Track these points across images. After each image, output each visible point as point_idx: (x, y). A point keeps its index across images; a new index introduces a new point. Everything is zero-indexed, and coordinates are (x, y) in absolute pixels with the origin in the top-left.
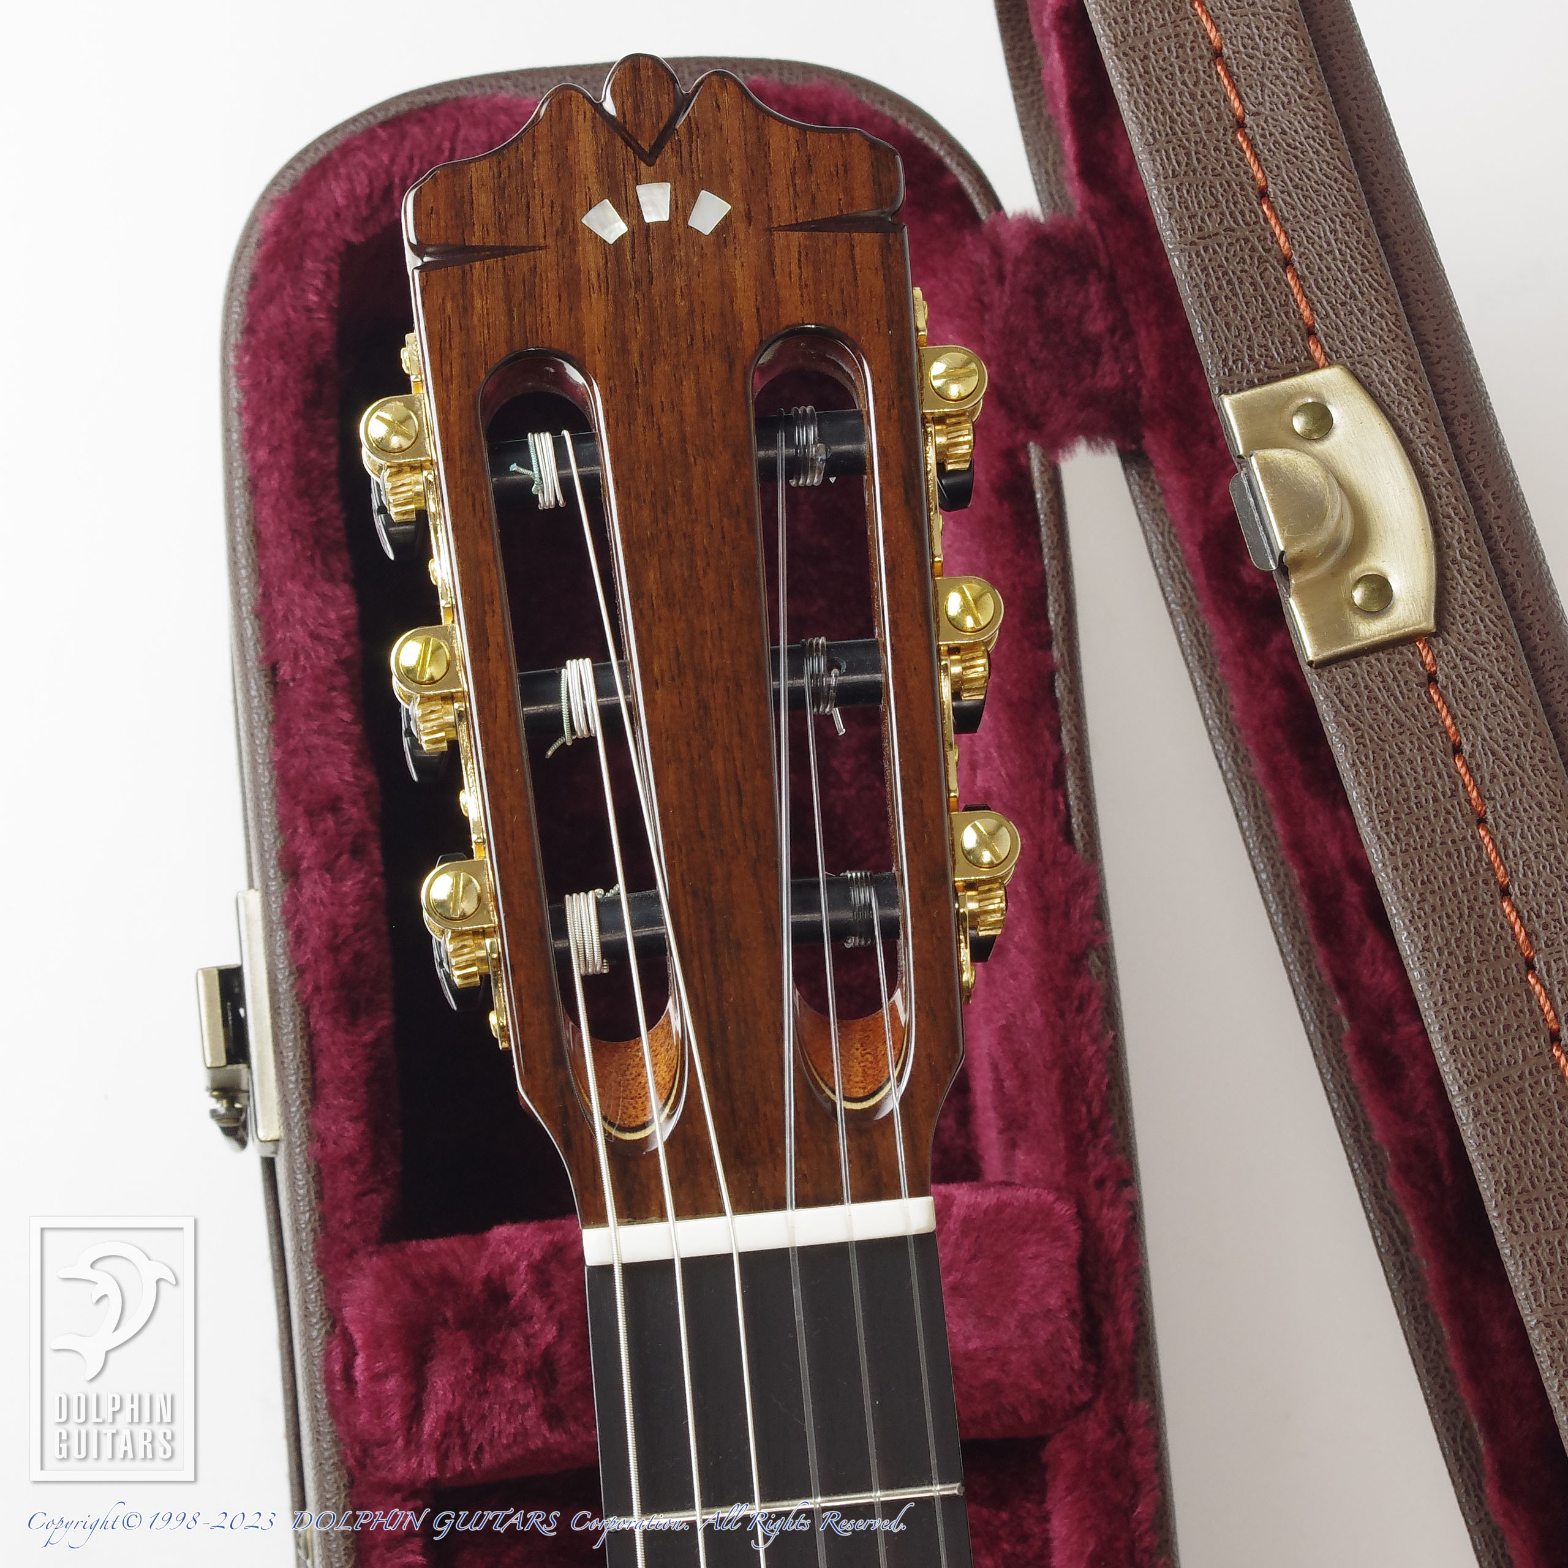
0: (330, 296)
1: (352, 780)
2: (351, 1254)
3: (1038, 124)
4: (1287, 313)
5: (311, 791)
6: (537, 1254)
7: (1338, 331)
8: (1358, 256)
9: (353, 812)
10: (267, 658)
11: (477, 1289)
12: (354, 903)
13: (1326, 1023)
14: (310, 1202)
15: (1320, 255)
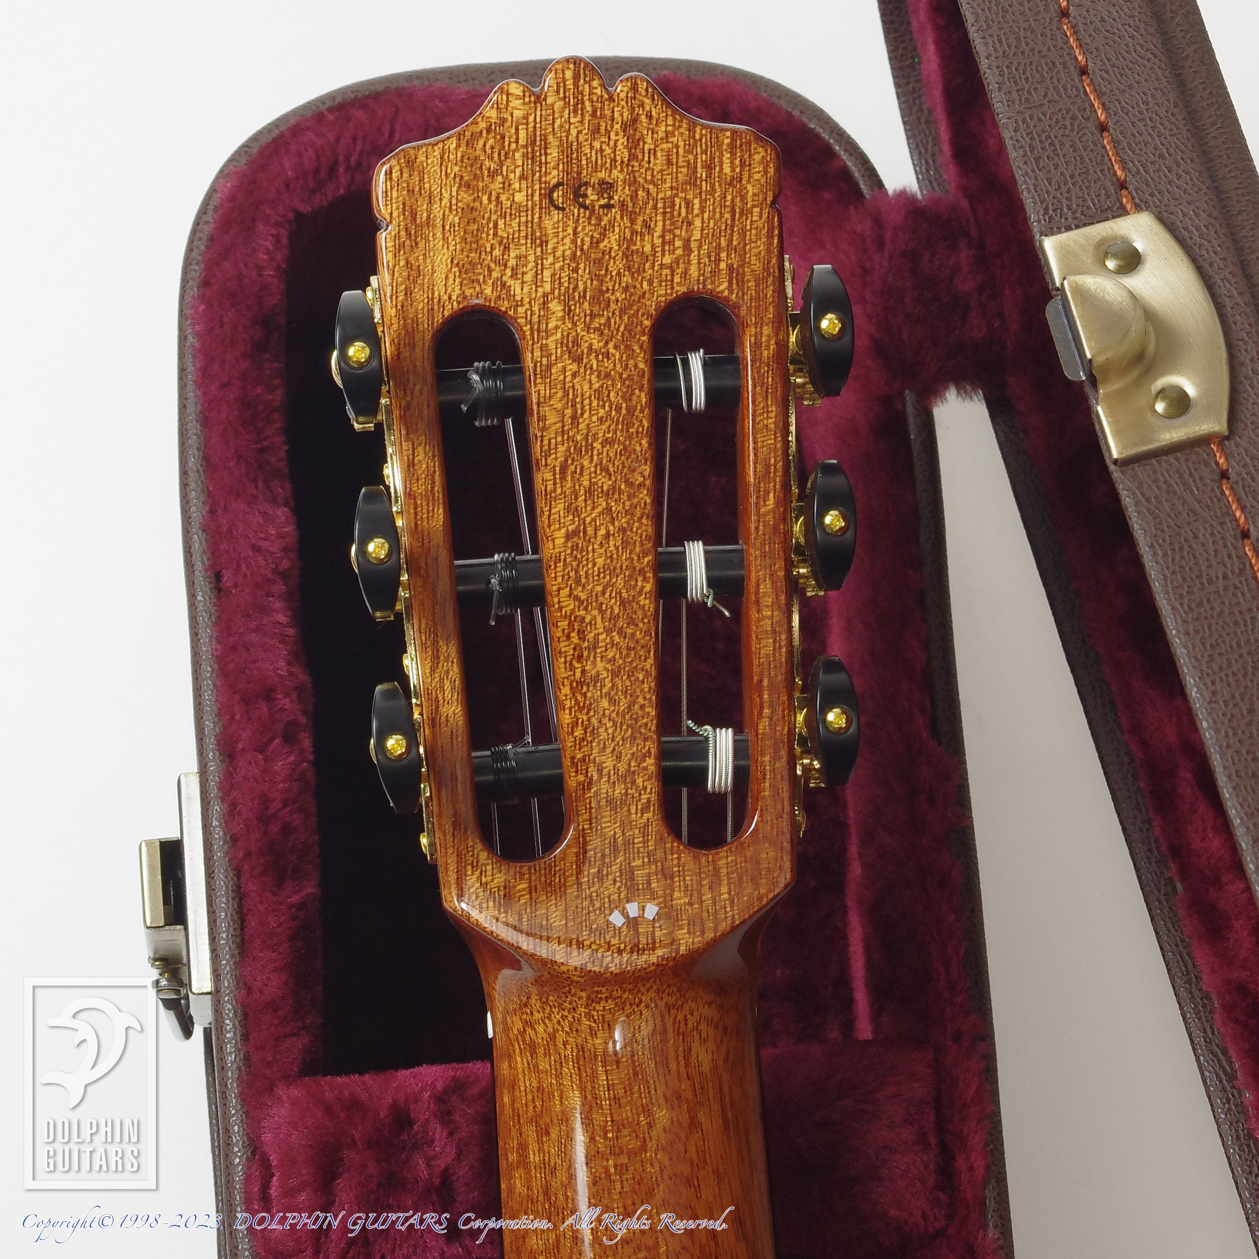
0: (279, 257)
1: (286, 674)
2: (271, 1089)
3: (919, 119)
4: (1102, 171)
5: (249, 683)
6: (440, 1086)
7: (1148, 185)
8: (1167, 123)
9: (286, 703)
10: (212, 566)
11: (383, 1114)
12: (283, 781)
13: (1162, 891)
14: (236, 1045)
15: (1133, 123)
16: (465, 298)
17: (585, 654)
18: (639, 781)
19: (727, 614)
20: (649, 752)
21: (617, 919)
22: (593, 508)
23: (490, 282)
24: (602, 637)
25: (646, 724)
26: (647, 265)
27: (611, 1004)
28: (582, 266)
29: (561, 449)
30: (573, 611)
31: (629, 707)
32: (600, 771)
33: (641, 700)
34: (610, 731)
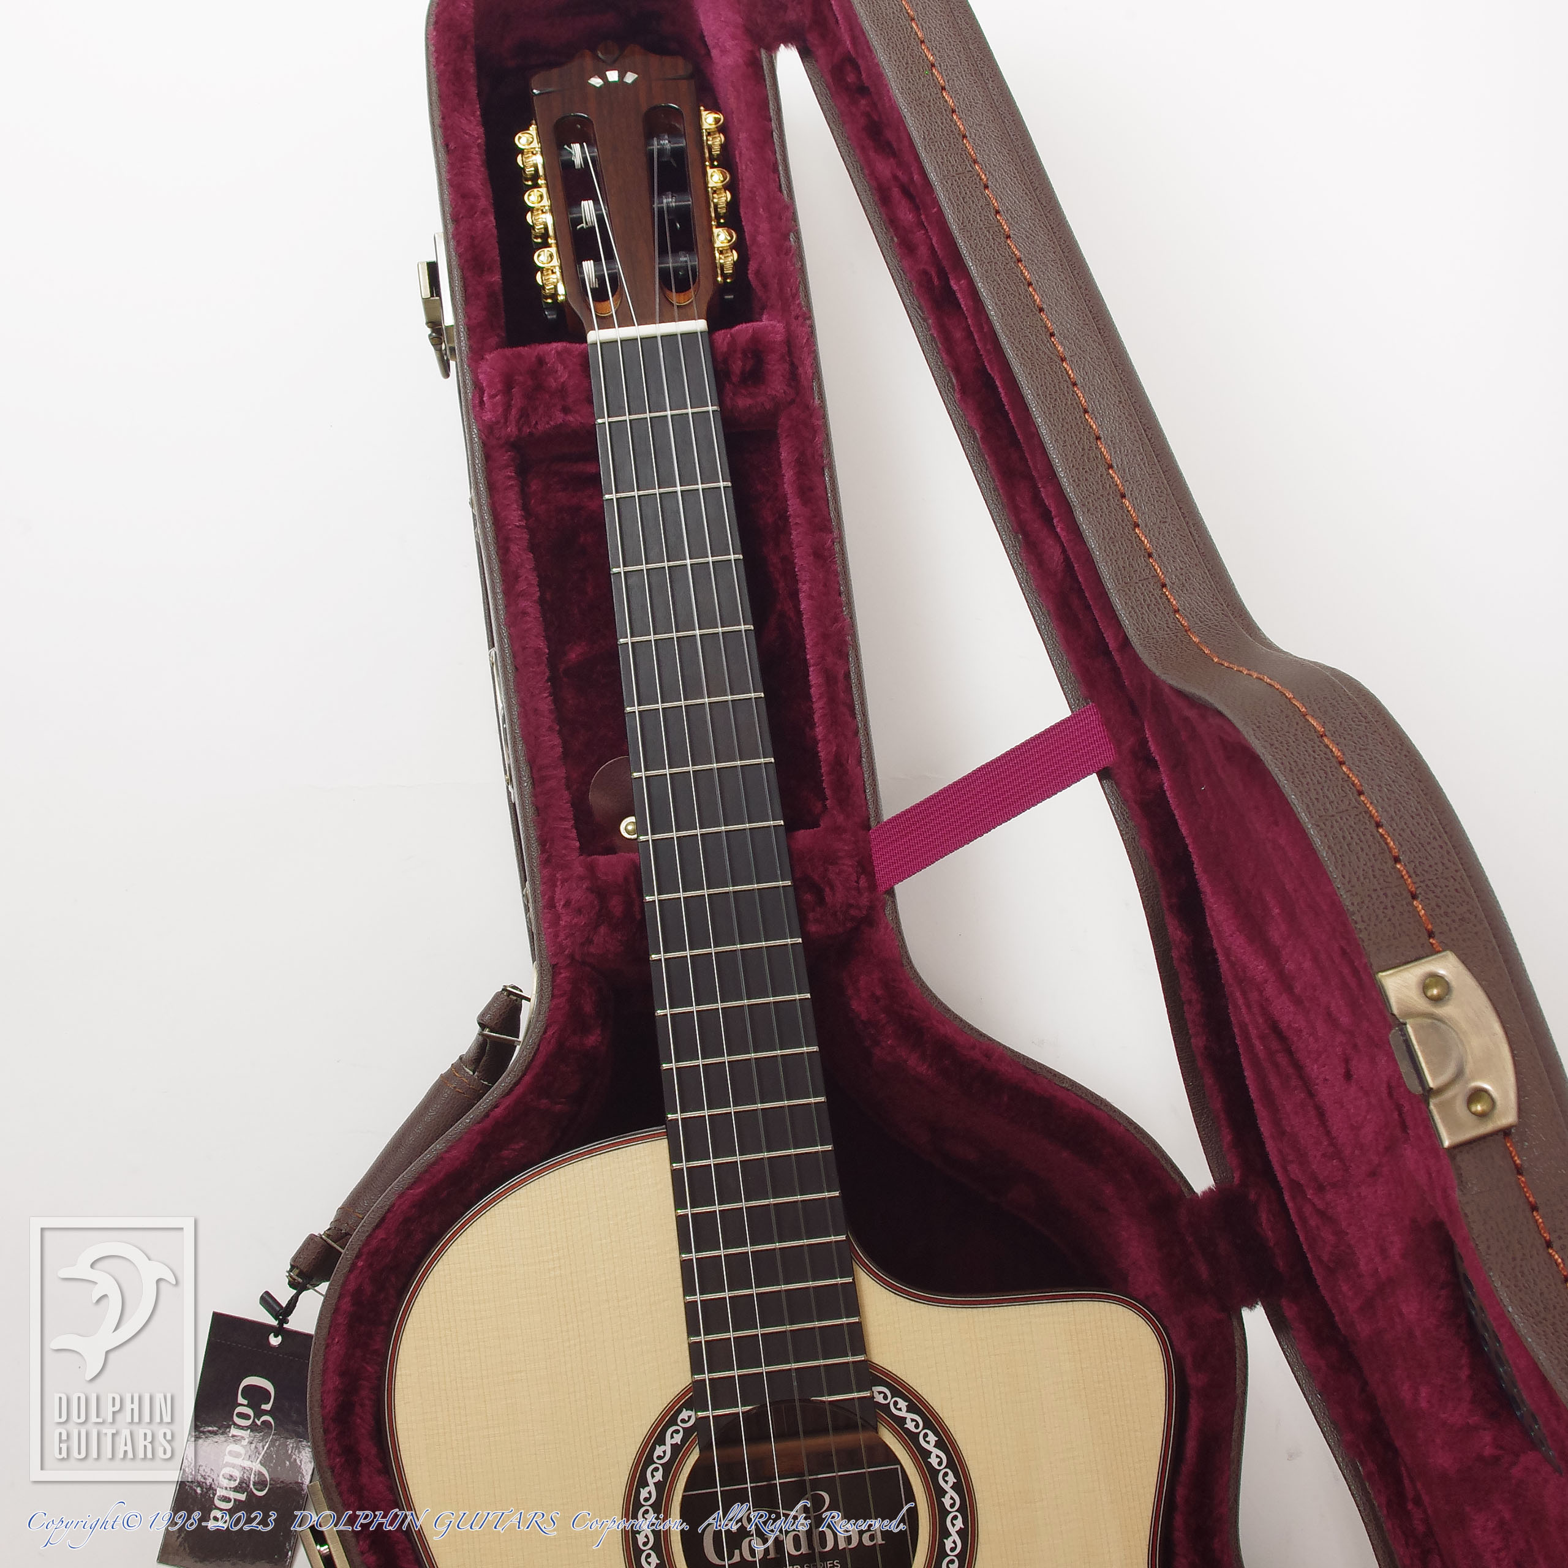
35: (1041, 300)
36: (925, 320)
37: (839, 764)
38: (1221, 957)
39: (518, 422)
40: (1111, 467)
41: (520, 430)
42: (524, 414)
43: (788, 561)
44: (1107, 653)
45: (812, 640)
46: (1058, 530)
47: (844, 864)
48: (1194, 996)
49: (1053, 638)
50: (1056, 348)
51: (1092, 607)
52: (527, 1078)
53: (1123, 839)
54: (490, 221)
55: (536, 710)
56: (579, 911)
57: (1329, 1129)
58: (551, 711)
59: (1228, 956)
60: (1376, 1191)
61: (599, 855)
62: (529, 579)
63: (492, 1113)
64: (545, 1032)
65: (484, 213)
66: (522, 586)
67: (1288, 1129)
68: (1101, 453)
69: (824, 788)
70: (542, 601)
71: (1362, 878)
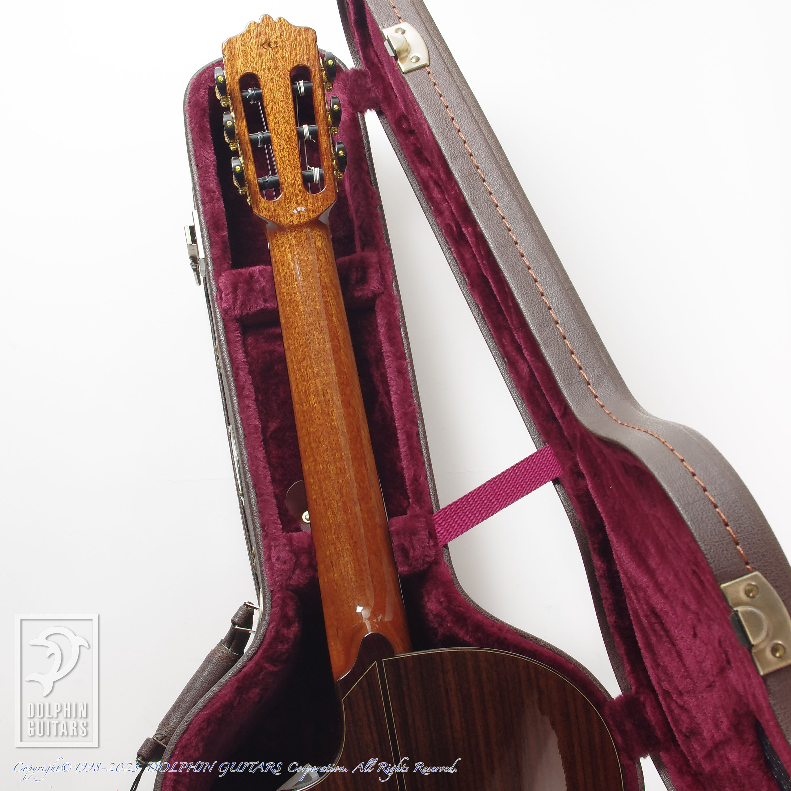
16: (245, 71)
17: (281, 151)
18: (297, 179)
19: (315, 141)
20: (299, 172)
21: (295, 211)
22: (280, 116)
23: (251, 67)
24: (285, 146)
25: (297, 166)
26: (287, 59)
27: (296, 232)
28: (272, 61)
29: (271, 103)
30: (277, 141)
31: (293, 162)
32: (288, 178)
33: (296, 160)
34: (289, 168)
35: (516, 239)
36: (450, 249)
37: (416, 479)
38: (622, 575)
39: (241, 307)
40: (557, 323)
41: (242, 312)
42: (243, 304)
43: (384, 376)
44: (555, 419)
45: (398, 416)
46: (526, 355)
47: (421, 535)
48: (608, 595)
49: (525, 411)
50: (525, 263)
51: (546, 395)
52: (261, 651)
53: (567, 515)
54: (221, 204)
55: (256, 457)
56: (285, 562)
57: (684, 663)
58: (264, 458)
59: (626, 574)
60: (712, 695)
61: (293, 532)
62: (249, 390)
63: (243, 670)
64: (269, 626)
65: (218, 200)
66: (246, 393)
67: (662, 664)
68: (552, 316)
69: (408, 493)
70: (256, 400)
71: (709, 536)
